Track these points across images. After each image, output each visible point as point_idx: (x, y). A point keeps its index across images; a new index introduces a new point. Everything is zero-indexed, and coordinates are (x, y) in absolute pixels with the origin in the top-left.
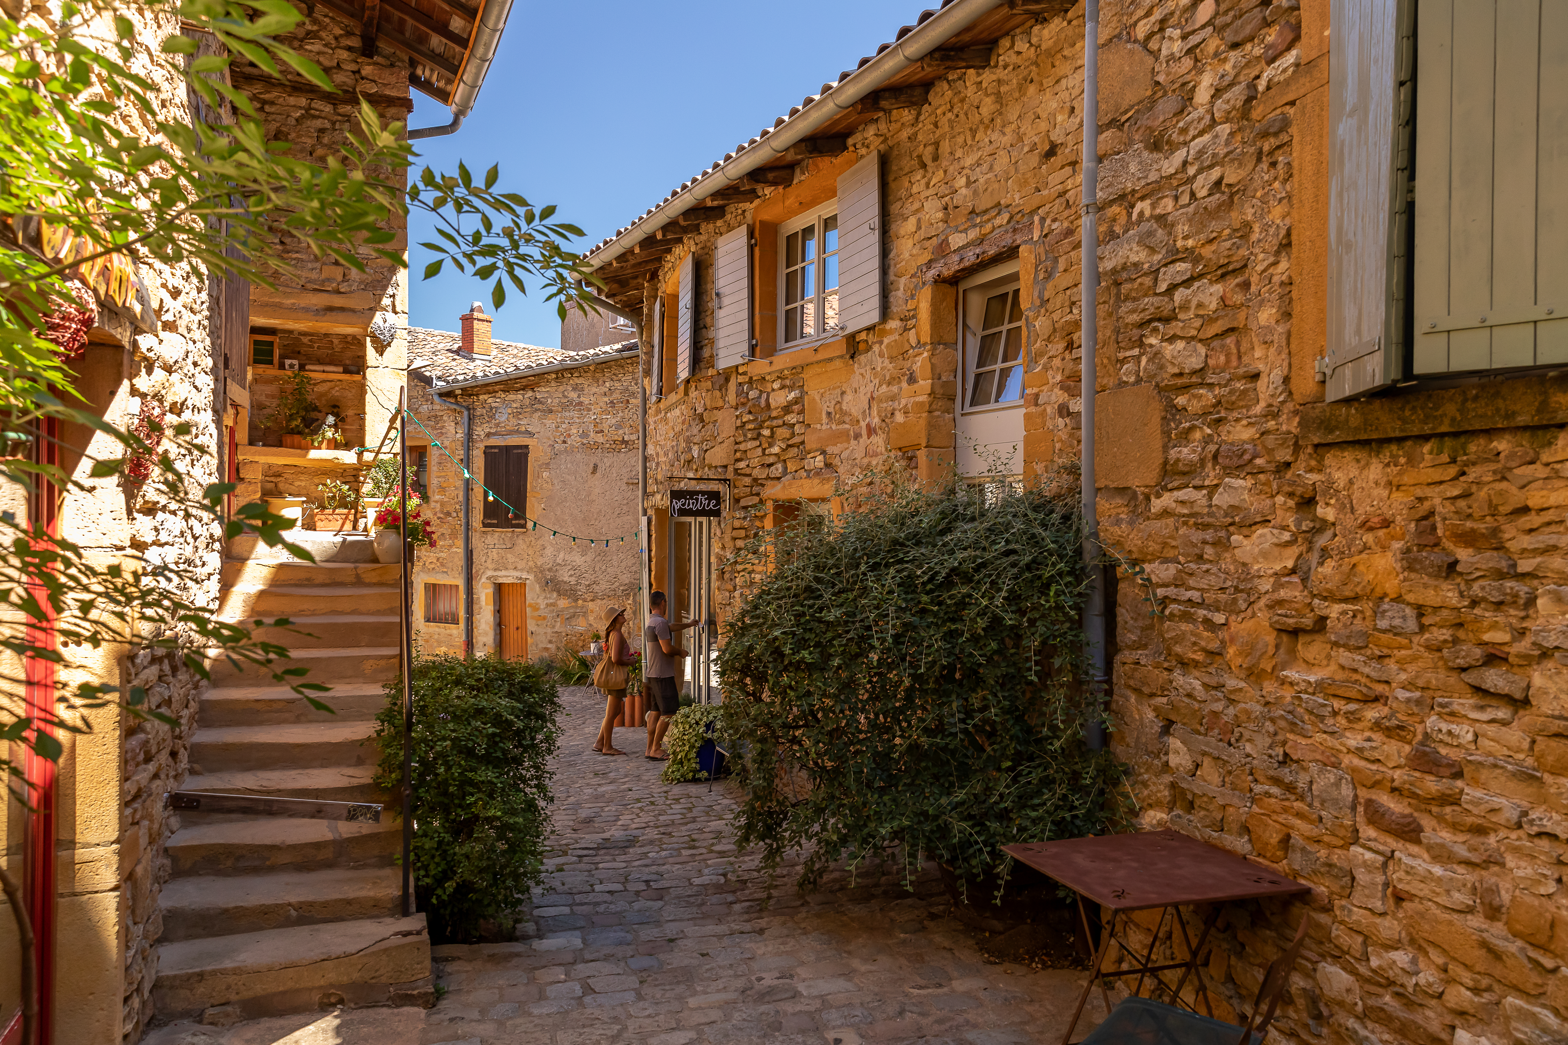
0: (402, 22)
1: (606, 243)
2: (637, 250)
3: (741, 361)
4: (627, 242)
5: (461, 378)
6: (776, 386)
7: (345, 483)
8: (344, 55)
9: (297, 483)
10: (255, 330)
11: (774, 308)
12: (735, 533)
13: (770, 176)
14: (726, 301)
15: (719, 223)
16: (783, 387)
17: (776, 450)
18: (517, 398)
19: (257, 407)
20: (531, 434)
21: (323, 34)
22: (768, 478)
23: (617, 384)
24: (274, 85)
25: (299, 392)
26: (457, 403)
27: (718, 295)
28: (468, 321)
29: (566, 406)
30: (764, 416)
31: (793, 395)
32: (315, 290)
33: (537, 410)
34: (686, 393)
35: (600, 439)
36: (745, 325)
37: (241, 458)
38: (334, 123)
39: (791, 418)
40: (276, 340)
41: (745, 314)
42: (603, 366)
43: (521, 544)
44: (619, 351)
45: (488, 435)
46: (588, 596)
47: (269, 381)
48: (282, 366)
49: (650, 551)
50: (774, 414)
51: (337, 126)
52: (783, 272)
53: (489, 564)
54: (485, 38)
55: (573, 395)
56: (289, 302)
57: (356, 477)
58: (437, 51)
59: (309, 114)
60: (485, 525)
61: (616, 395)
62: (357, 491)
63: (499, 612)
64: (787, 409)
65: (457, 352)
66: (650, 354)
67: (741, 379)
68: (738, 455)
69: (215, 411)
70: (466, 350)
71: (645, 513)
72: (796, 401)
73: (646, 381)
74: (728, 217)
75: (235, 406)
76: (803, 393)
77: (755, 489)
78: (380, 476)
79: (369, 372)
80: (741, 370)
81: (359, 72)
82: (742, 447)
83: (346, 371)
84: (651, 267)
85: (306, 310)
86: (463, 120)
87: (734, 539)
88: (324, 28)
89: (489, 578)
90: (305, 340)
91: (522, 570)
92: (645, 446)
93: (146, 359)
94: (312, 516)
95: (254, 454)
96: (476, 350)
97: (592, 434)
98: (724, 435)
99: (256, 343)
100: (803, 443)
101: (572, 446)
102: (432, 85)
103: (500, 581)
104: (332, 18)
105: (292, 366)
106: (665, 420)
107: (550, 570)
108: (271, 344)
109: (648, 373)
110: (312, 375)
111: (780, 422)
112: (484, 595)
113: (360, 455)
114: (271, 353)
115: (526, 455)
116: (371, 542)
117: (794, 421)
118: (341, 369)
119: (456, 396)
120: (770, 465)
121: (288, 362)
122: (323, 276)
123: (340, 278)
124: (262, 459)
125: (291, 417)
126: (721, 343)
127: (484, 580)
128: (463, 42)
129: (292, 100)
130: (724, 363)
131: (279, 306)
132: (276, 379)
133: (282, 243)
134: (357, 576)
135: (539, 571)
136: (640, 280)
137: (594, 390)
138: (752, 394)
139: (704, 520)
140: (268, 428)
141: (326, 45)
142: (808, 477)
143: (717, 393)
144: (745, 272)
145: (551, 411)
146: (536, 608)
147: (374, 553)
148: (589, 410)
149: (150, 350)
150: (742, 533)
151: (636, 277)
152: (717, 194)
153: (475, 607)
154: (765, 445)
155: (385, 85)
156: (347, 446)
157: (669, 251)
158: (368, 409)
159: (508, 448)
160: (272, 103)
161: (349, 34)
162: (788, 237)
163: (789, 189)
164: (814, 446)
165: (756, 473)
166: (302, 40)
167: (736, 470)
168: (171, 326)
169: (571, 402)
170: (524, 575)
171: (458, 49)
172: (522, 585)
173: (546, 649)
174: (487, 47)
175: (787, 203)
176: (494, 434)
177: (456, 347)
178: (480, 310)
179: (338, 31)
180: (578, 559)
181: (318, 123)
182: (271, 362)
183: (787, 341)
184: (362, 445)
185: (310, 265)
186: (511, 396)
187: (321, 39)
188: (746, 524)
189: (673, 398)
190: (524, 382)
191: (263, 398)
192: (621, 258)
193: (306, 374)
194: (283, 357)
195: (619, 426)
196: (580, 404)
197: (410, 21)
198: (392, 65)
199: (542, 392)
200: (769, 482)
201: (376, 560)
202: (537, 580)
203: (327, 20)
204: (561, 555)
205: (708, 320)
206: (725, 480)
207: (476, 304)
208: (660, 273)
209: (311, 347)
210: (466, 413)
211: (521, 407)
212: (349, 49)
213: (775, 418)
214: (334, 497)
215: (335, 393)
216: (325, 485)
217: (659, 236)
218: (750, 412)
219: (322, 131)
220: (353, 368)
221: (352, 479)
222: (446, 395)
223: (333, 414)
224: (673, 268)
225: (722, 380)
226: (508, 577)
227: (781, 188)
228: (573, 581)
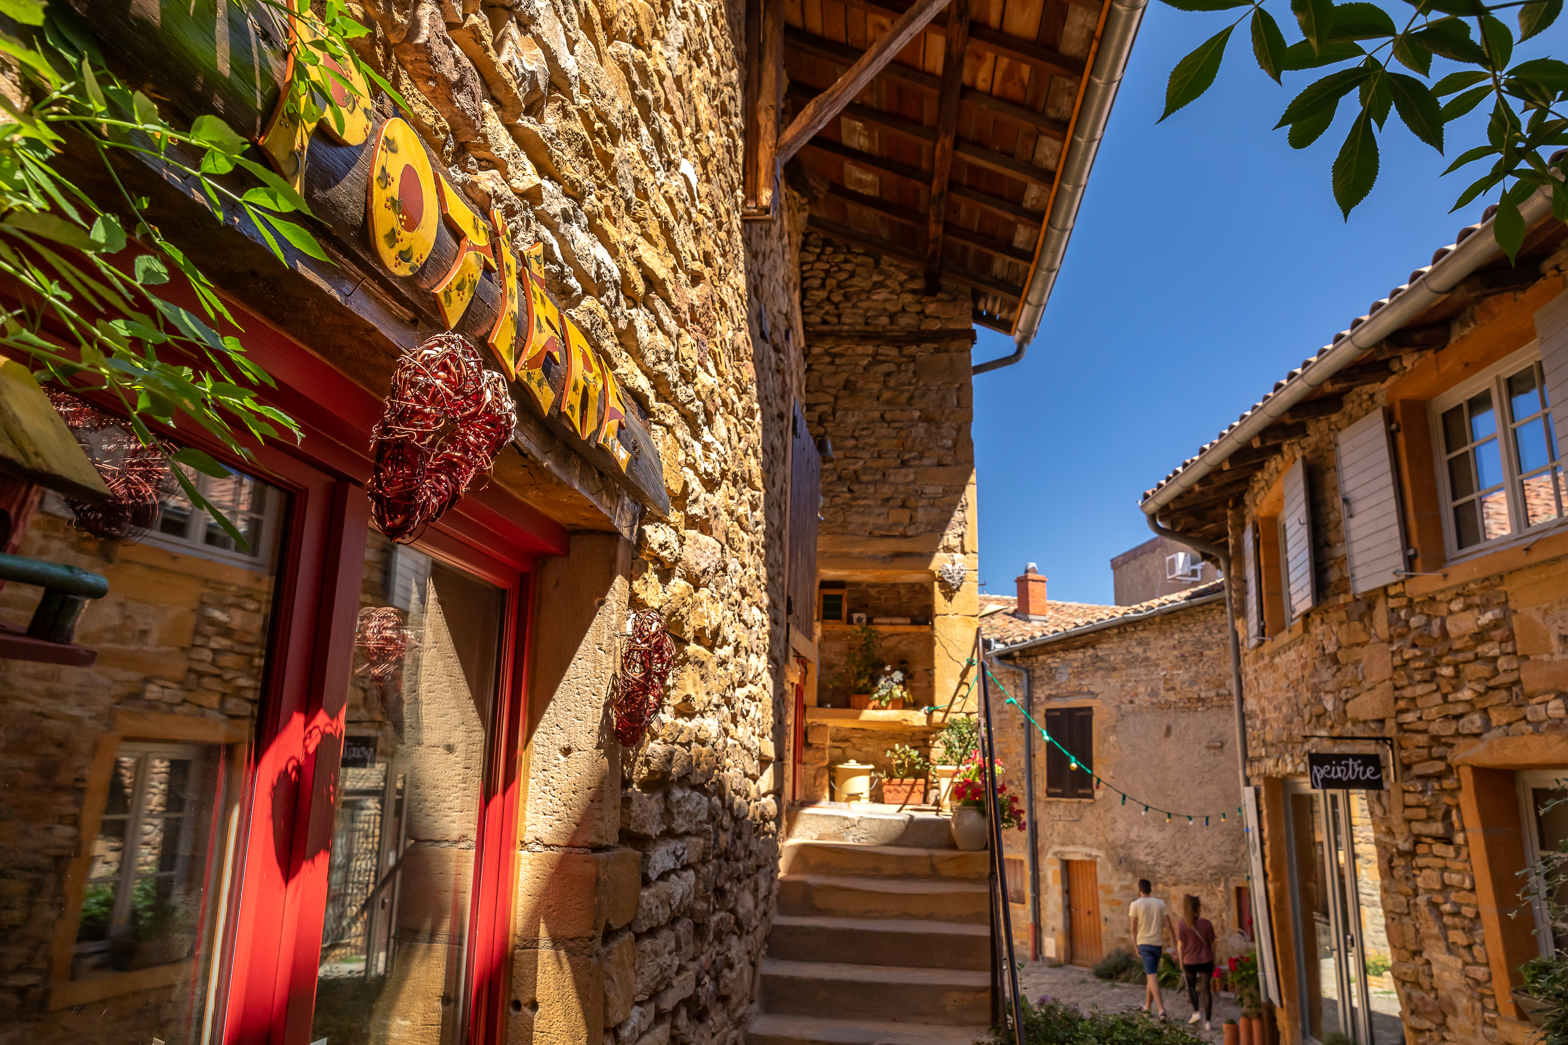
0: (965, 249)
1: (1185, 465)
2: (1226, 466)
3: (1394, 579)
4: (1213, 459)
5: (1019, 639)
6: (1456, 606)
7: (915, 748)
8: (908, 298)
9: (865, 749)
10: (825, 584)
11: (1435, 505)
12: (1409, 813)
13: (1418, 337)
14: (1358, 507)
15: (1334, 417)
16: (1467, 608)
17: (1466, 694)
18: (1077, 656)
19: (826, 665)
20: (1094, 695)
21: (889, 282)
22: (1458, 734)
23: (1188, 636)
24: (843, 338)
25: (867, 647)
26: (1016, 665)
27: (1346, 501)
28: (1022, 583)
29: (1133, 661)
30: (1441, 648)
31: (1489, 616)
32: (883, 536)
33: (1099, 669)
34: (1306, 630)
35: (1172, 697)
36: (1395, 531)
37: (809, 721)
38: (899, 365)
39: (1490, 649)
40: (844, 592)
41: (1394, 518)
42: (1170, 616)
43: (1089, 816)
44: (1188, 598)
45: (1049, 697)
46: (1170, 880)
47: (838, 638)
48: (850, 621)
49: (1261, 830)
50: (1458, 645)
51: (903, 368)
52: (1442, 460)
53: (1055, 838)
54: (1053, 242)
55: (1138, 650)
56: (857, 550)
57: (925, 740)
58: (1000, 276)
59: (876, 360)
60: (1049, 795)
61: (1187, 648)
62: (927, 758)
63: (1068, 892)
64: (1481, 636)
65: (1014, 614)
66: (1243, 591)
67: (1392, 603)
68: (1402, 704)
69: (772, 659)
70: (1022, 612)
71: (1248, 783)
72: (1495, 625)
73: (1239, 623)
74: (1348, 407)
75: (802, 661)
76: (1508, 612)
77: (1437, 751)
78: (954, 739)
79: (937, 620)
80: (1392, 591)
81: (923, 311)
82: (1407, 692)
83: (914, 622)
84: (1235, 490)
85: (874, 557)
86: (1027, 348)
87: (1409, 821)
88: (889, 276)
89: (1055, 854)
90: (873, 592)
91: (1091, 846)
92: (1242, 700)
93: (657, 559)
94: (880, 786)
95: (822, 717)
96: (1031, 610)
97: (1162, 692)
98: (1375, 678)
99: (826, 597)
100: (1518, 682)
101: (1141, 707)
102: (993, 317)
103: (1068, 857)
104: (897, 267)
105: (859, 620)
106: (1272, 666)
107: (1123, 847)
108: (840, 597)
109: (1241, 612)
110: (881, 629)
111: (1470, 655)
112: (1051, 872)
113: (930, 715)
114: (839, 608)
115: (1090, 718)
116: (947, 822)
117: (1496, 652)
118: (908, 621)
119: (1014, 659)
120: (1458, 717)
121: (856, 616)
122: (890, 521)
123: (907, 521)
124: (831, 723)
125: (859, 676)
126: (1357, 560)
127: (1050, 855)
128: (1027, 256)
129: (860, 350)
130: (1363, 585)
131: (847, 556)
132: (845, 634)
133: (850, 491)
134: (933, 867)
135: (1111, 848)
136: (1220, 511)
137: (1162, 643)
138: (1414, 621)
139: (1340, 793)
140: (836, 689)
141: (891, 293)
142: (1536, 731)
143: (1358, 626)
144: (1387, 466)
145: (1114, 669)
146: (1109, 891)
147: (950, 836)
148: (1157, 665)
149: (663, 546)
150: (1422, 813)
151: (1214, 507)
152: (1337, 376)
153: (1042, 886)
154: (1446, 689)
155: (948, 320)
156: (916, 705)
157: (1260, 467)
158: (937, 662)
159: (1070, 711)
160: (842, 355)
161: (912, 277)
162: (1445, 416)
163: (1445, 351)
164: (1541, 686)
165: (1436, 728)
166: (869, 292)
167: (1400, 726)
168: (703, 526)
169: (1136, 658)
170: (1095, 852)
171: (1022, 264)
172: (1092, 863)
173: (1123, 940)
174: (1055, 252)
175: (1444, 368)
176: (1056, 696)
177: (1012, 609)
178: (1034, 570)
179: (903, 277)
180: (1155, 836)
181: (884, 368)
182: (839, 617)
183: (1460, 546)
184: (931, 704)
185: (877, 511)
186: (1071, 655)
187: (887, 287)
188: (1426, 799)
189: (1284, 637)
190: (1084, 639)
191: (832, 656)
192: (1204, 480)
193: (873, 628)
194: (851, 611)
195: (1193, 682)
196: (1147, 659)
197: (973, 247)
198: (955, 299)
199: (1103, 649)
200: (1460, 741)
201: (953, 846)
202: (1109, 857)
203: (892, 269)
204: (1135, 830)
205: (1332, 536)
206: (1384, 739)
207: (1032, 565)
208: (1248, 498)
209: (879, 599)
210: (1025, 675)
211: (1082, 666)
212: (913, 292)
213: (1459, 651)
214: (903, 765)
215: (903, 647)
216: (893, 750)
217: (1256, 444)
218: (1414, 646)
219: (888, 375)
220: (920, 619)
221: (921, 744)
222: (1005, 657)
223: (901, 670)
224: (1268, 485)
225: (1362, 607)
226: (1076, 853)
227: (1430, 354)
228: (1150, 860)
